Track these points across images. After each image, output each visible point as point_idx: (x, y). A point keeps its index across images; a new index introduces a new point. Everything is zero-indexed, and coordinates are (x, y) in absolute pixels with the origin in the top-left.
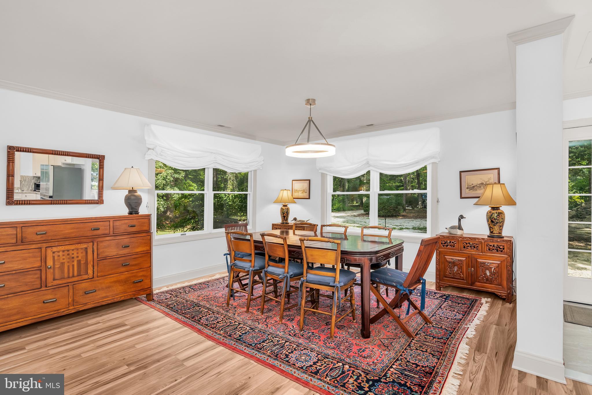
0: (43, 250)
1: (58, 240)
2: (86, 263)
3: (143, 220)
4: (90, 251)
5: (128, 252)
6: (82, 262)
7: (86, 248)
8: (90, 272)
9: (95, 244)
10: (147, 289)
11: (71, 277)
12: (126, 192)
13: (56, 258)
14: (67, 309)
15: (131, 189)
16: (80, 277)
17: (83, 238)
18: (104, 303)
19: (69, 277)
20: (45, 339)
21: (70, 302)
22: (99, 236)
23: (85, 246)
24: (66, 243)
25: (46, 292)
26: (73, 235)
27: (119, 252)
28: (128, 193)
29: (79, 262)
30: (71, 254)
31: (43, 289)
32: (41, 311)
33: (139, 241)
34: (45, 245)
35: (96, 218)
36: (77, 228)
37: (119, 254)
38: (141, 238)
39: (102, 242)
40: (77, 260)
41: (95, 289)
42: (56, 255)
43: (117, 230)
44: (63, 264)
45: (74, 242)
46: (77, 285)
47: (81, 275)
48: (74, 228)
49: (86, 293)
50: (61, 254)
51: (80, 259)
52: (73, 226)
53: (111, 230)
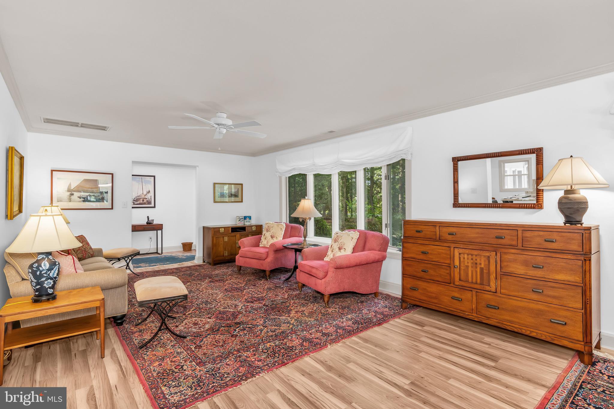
0: (452, 249)
1: (464, 243)
2: (489, 273)
3: (569, 234)
4: (492, 261)
5: (541, 276)
6: (485, 271)
7: (489, 257)
8: (493, 284)
9: (498, 254)
10: (577, 342)
11: (475, 283)
12: (561, 194)
13: (462, 259)
14: (471, 314)
15: (569, 188)
16: (482, 286)
17: (487, 245)
18: (508, 328)
19: (472, 283)
20: (440, 329)
21: (473, 308)
22: (505, 246)
23: (487, 254)
24: (469, 246)
25: (454, 289)
26: (478, 240)
27: (530, 272)
28: (563, 195)
29: (482, 269)
30: (474, 259)
31: (451, 285)
32: (450, 304)
33: (561, 264)
34: (453, 245)
35: (501, 225)
36: (482, 234)
37: (528, 274)
38: (565, 261)
39: (506, 253)
40: (480, 268)
41: (498, 306)
42: (462, 256)
43: (528, 243)
44: (467, 266)
45: (477, 247)
46: (480, 294)
47: (483, 285)
48: (478, 233)
49: (488, 306)
50: (466, 256)
51: (483, 267)
52: (477, 230)
53: (519, 242)
